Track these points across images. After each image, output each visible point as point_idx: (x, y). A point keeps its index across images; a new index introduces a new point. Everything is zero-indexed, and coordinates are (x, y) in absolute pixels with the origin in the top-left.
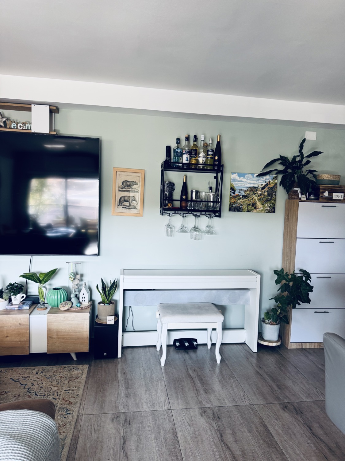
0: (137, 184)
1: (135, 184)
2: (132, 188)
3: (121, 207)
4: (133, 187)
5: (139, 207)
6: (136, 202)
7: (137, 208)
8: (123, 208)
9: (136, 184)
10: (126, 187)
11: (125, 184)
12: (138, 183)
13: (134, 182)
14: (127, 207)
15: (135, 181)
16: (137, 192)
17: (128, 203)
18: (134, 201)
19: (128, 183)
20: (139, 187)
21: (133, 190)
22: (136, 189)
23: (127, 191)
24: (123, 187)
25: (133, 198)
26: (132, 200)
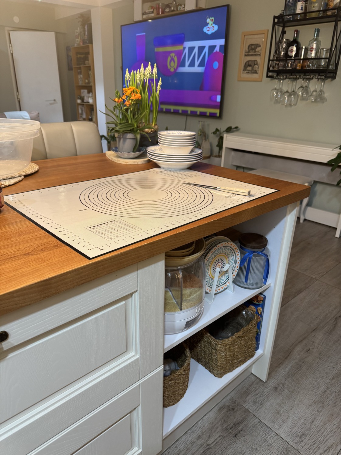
0: (260, 46)
1: (259, 47)
2: (255, 52)
3: (246, 72)
4: (257, 50)
5: (260, 71)
6: (258, 65)
7: (258, 72)
10: (251, 51)
11: (250, 48)
13: (257, 44)
14: (250, 72)
16: (260, 55)
17: (251, 67)
19: (253, 47)
21: (256, 53)
22: (258, 52)
23: (252, 55)
24: (249, 52)
25: (256, 62)
26: (255, 64)
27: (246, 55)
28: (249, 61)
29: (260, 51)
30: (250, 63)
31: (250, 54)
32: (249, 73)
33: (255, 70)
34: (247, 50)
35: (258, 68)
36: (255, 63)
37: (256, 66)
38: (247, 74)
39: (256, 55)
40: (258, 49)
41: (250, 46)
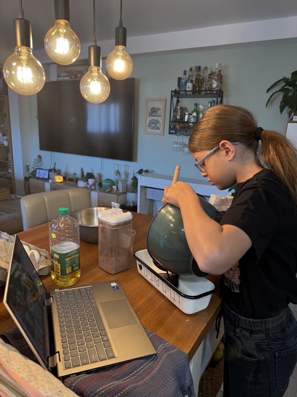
0: (160, 110)
5: (161, 128)
6: (160, 124)
7: (160, 128)
8: (151, 128)
10: (153, 113)
11: (152, 110)
13: (158, 108)
16: (160, 116)
19: (155, 110)
20: (161, 113)
22: (159, 114)
24: (152, 113)
25: (158, 121)
26: (157, 123)
27: (149, 116)
28: (152, 120)
30: (153, 121)
31: (153, 115)
32: (153, 129)
34: (150, 112)
35: (160, 126)
37: (158, 124)
38: (151, 129)
39: (157, 116)
40: (159, 112)
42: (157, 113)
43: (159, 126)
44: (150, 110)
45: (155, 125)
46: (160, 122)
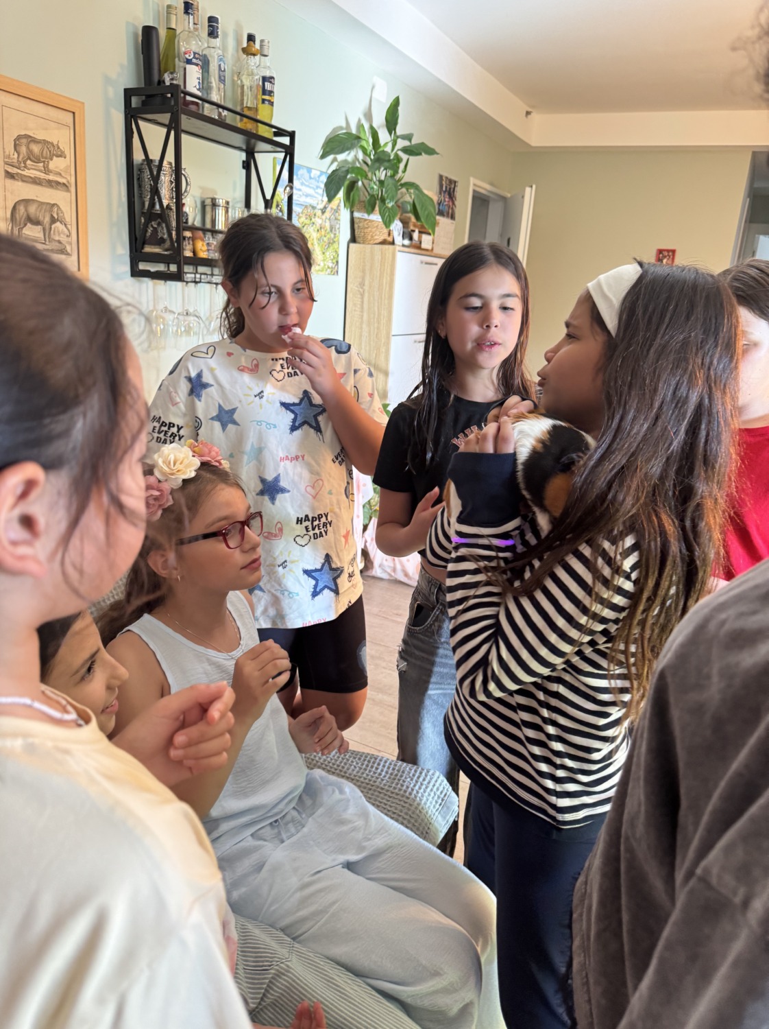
0: (63, 154)
1: (58, 156)
4: (52, 165)
5: (75, 248)
6: (65, 225)
7: (68, 248)
9: (60, 156)
10: (29, 162)
11: (23, 149)
12: (67, 153)
13: (52, 144)
15: (55, 143)
16: (64, 187)
17: (39, 228)
18: (58, 224)
19: (36, 149)
21: (51, 177)
22: (60, 175)
23: (36, 181)
24: (22, 164)
25: (55, 209)
26: (53, 221)
27: (10, 175)
28: (26, 202)
29: (63, 174)
30: (32, 209)
31: (26, 173)
33: (59, 242)
34: (13, 155)
36: (56, 217)
37: (60, 226)
39: (51, 184)
40: (56, 164)
41: (24, 141)
42: (47, 170)
43: (63, 239)
44: (10, 148)
45: (44, 230)
46: (68, 219)
